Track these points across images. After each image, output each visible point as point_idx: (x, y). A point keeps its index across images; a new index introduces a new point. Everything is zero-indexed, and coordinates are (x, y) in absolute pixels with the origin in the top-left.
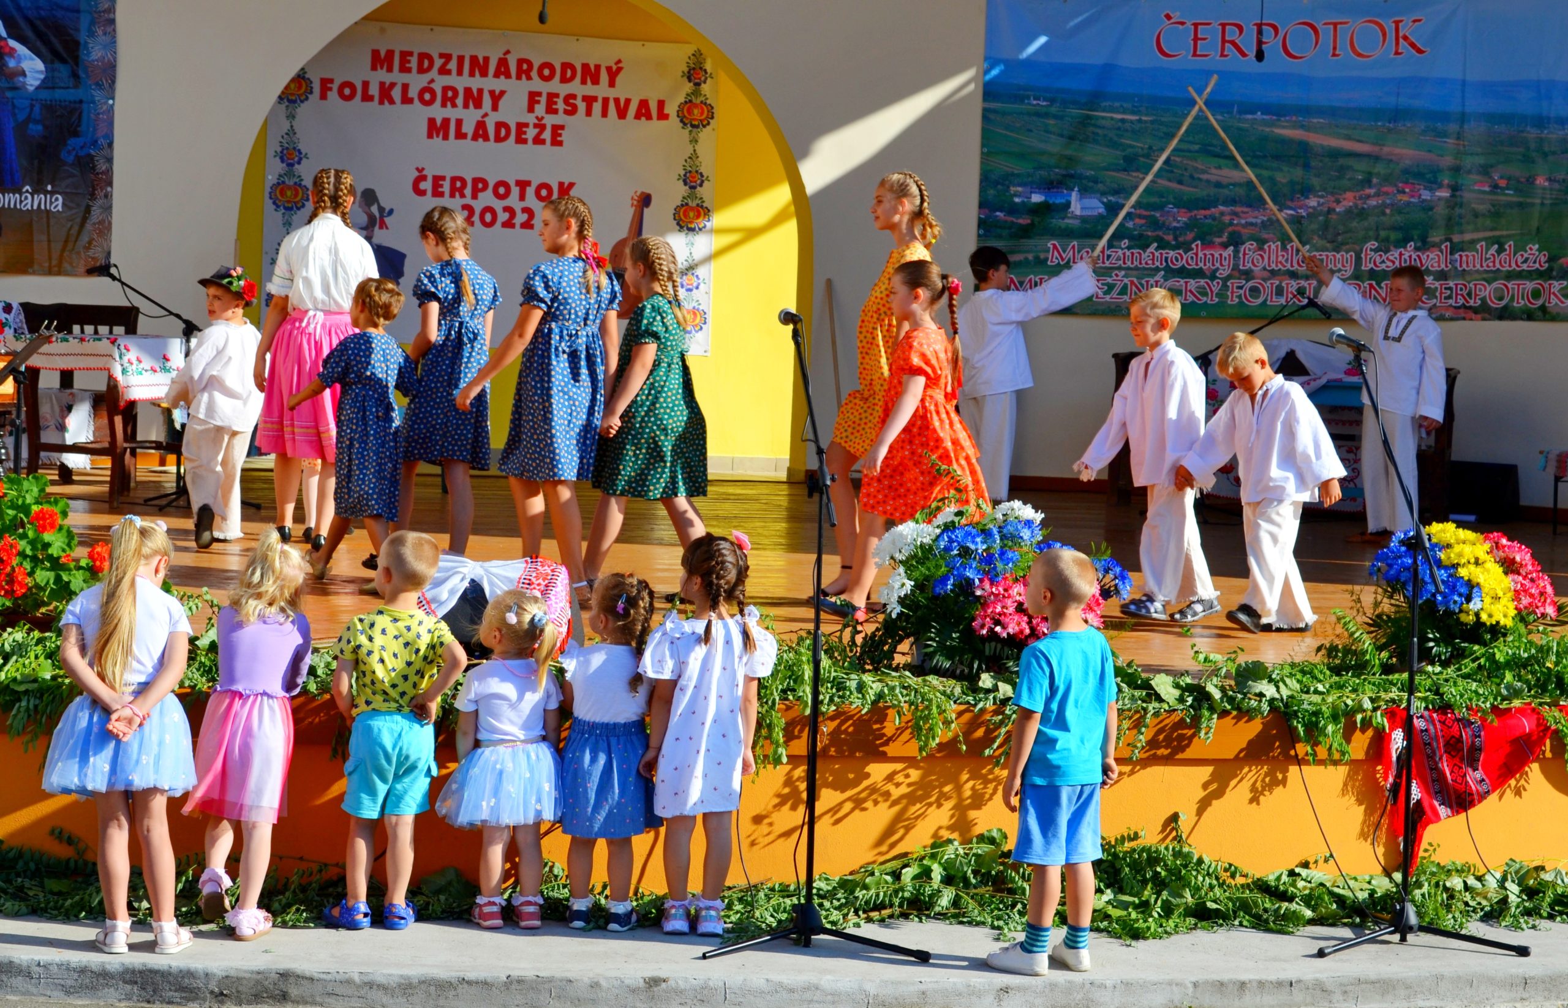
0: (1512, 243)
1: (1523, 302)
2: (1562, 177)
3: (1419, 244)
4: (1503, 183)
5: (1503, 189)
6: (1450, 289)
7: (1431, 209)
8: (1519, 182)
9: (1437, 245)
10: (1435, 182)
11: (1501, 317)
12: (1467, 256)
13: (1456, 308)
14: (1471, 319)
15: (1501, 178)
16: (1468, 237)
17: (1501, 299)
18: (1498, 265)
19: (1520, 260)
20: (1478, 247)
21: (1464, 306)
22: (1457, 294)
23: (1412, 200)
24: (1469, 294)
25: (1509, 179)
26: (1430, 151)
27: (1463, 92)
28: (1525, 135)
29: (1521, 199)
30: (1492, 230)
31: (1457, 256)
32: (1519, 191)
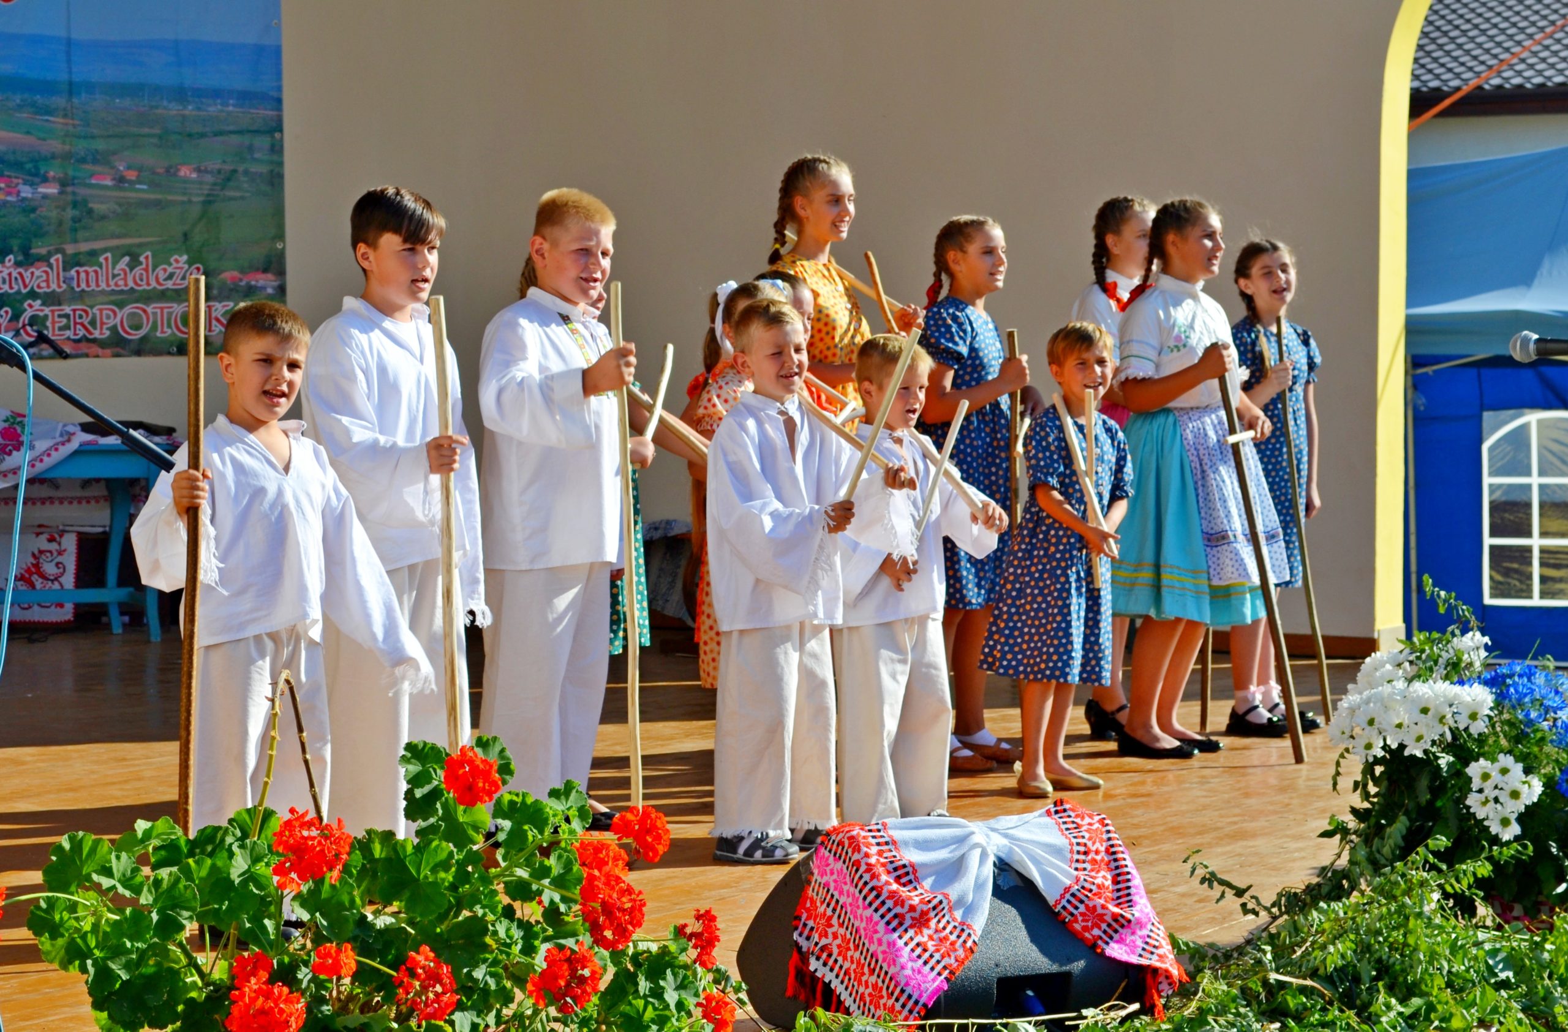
0: (149, 253)
1: (169, 331)
2: (218, 166)
3: (20, 258)
4: (132, 175)
5: (131, 182)
6: (67, 316)
7: (34, 210)
8: (154, 173)
9: (45, 259)
10: (36, 175)
11: (138, 353)
12: (87, 273)
13: (75, 341)
14: (97, 356)
15: (129, 168)
16: (84, 247)
17: (138, 327)
18: (131, 284)
19: (162, 276)
20: (101, 259)
21: (85, 339)
22: (75, 323)
23: (9, 198)
24: (93, 323)
25: (140, 170)
26: (28, 133)
27: (68, 54)
28: (159, 111)
29: (159, 196)
30: (119, 237)
31: (73, 272)
32: (154, 185)
